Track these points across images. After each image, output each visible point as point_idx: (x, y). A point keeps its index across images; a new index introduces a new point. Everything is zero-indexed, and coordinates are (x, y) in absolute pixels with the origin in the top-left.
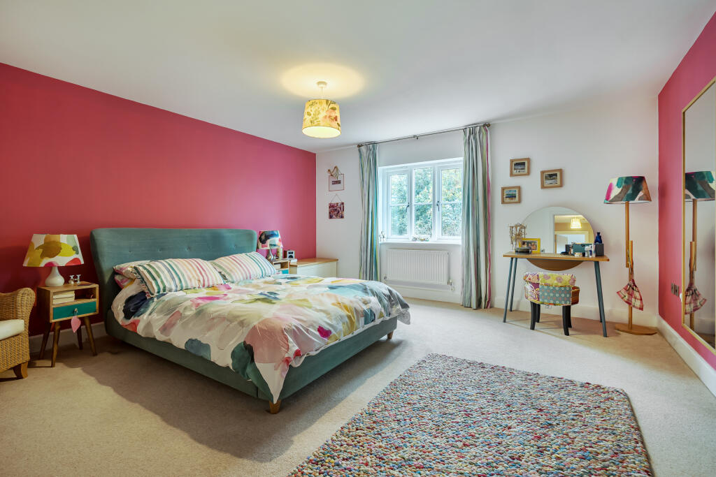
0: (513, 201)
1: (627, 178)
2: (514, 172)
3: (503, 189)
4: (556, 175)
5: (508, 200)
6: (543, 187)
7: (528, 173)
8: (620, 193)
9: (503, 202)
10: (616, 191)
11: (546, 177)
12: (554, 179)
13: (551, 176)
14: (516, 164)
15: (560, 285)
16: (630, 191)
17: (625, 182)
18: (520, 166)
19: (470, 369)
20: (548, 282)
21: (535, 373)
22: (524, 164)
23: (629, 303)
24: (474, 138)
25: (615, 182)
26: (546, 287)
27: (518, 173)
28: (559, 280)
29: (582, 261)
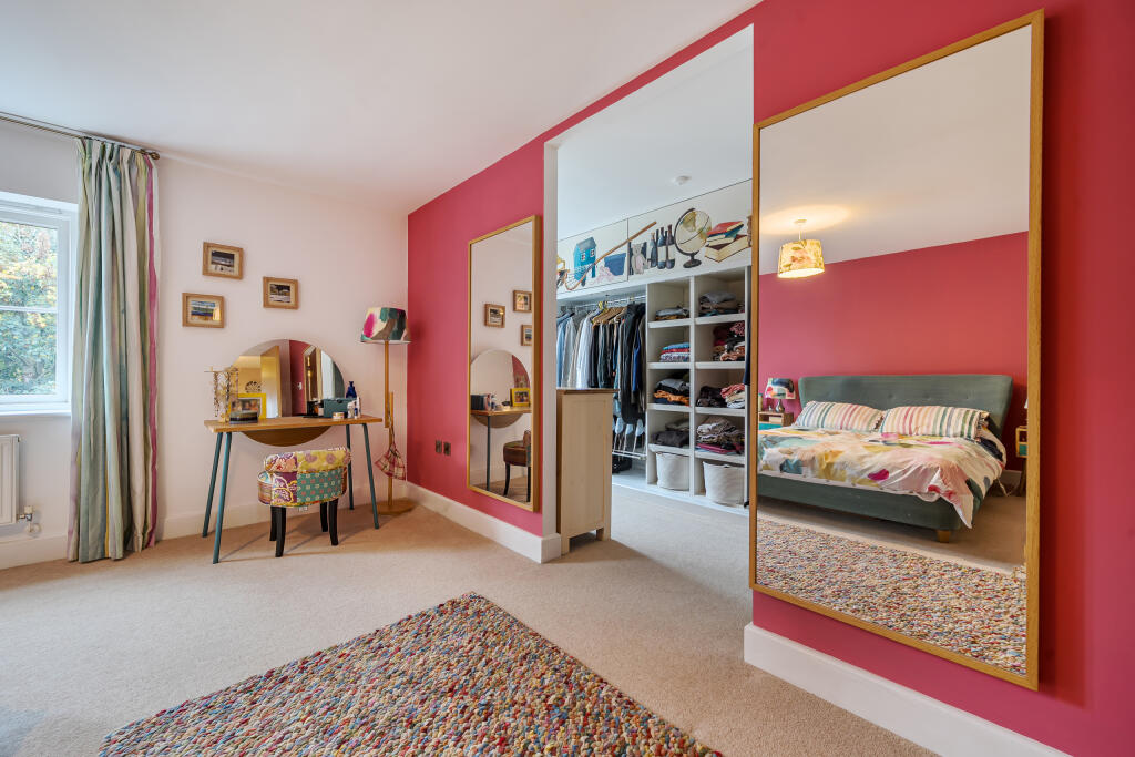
0: (209, 322)
1: (392, 310)
2: (212, 267)
3: (186, 297)
4: (288, 288)
5: (196, 319)
6: (267, 304)
7: (240, 277)
8: (385, 329)
9: (186, 323)
10: (379, 326)
11: (272, 289)
12: (285, 294)
13: (280, 288)
14: (215, 254)
15: (331, 467)
16: (395, 328)
17: (390, 315)
18: (223, 258)
19: (262, 704)
20: (314, 465)
21: (374, 631)
22: (231, 257)
23: (390, 474)
24: (115, 170)
25: (377, 313)
26: (308, 476)
27: (219, 271)
28: (330, 458)
29: (328, 427)
